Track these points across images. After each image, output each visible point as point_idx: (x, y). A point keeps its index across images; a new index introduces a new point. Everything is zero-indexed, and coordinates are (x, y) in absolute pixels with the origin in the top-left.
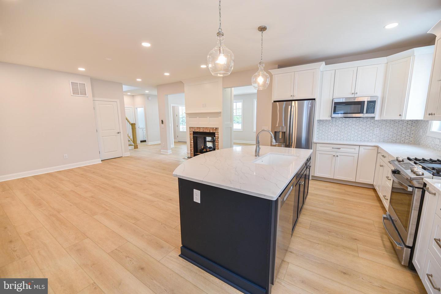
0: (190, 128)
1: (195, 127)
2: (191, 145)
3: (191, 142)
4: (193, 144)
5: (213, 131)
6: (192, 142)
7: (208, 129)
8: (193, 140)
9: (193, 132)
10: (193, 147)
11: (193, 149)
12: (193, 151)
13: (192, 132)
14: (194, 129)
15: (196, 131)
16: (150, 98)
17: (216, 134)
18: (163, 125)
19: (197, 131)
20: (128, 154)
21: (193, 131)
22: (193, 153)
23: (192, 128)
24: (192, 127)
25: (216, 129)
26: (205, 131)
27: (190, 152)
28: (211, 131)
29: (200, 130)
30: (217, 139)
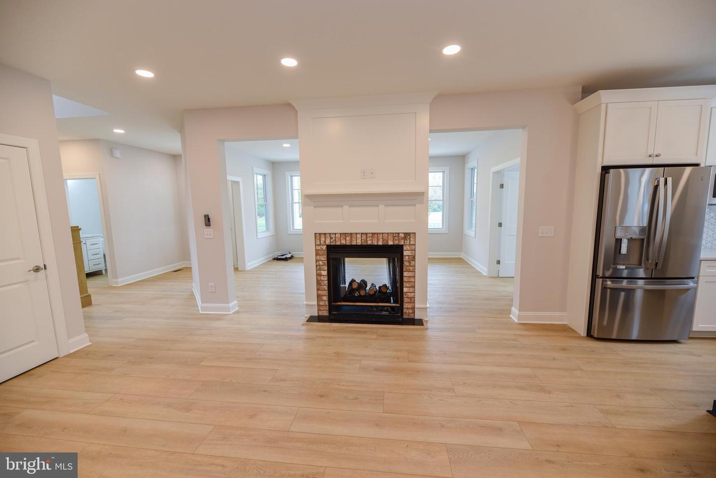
0: (318, 236)
1: (335, 234)
2: (319, 283)
3: (319, 275)
4: (326, 278)
5: (396, 242)
6: (325, 273)
7: (381, 236)
8: (326, 268)
9: (327, 246)
10: (326, 288)
11: (326, 293)
12: (325, 298)
13: (324, 247)
14: (331, 238)
15: (338, 243)
16: (117, 153)
17: (405, 248)
18: (208, 230)
19: (343, 242)
20: (81, 341)
21: (328, 242)
22: (327, 303)
23: (323, 236)
24: (325, 234)
25: (407, 235)
26: (369, 242)
27: (315, 303)
28: (391, 243)
29: (354, 239)
30: (409, 262)
